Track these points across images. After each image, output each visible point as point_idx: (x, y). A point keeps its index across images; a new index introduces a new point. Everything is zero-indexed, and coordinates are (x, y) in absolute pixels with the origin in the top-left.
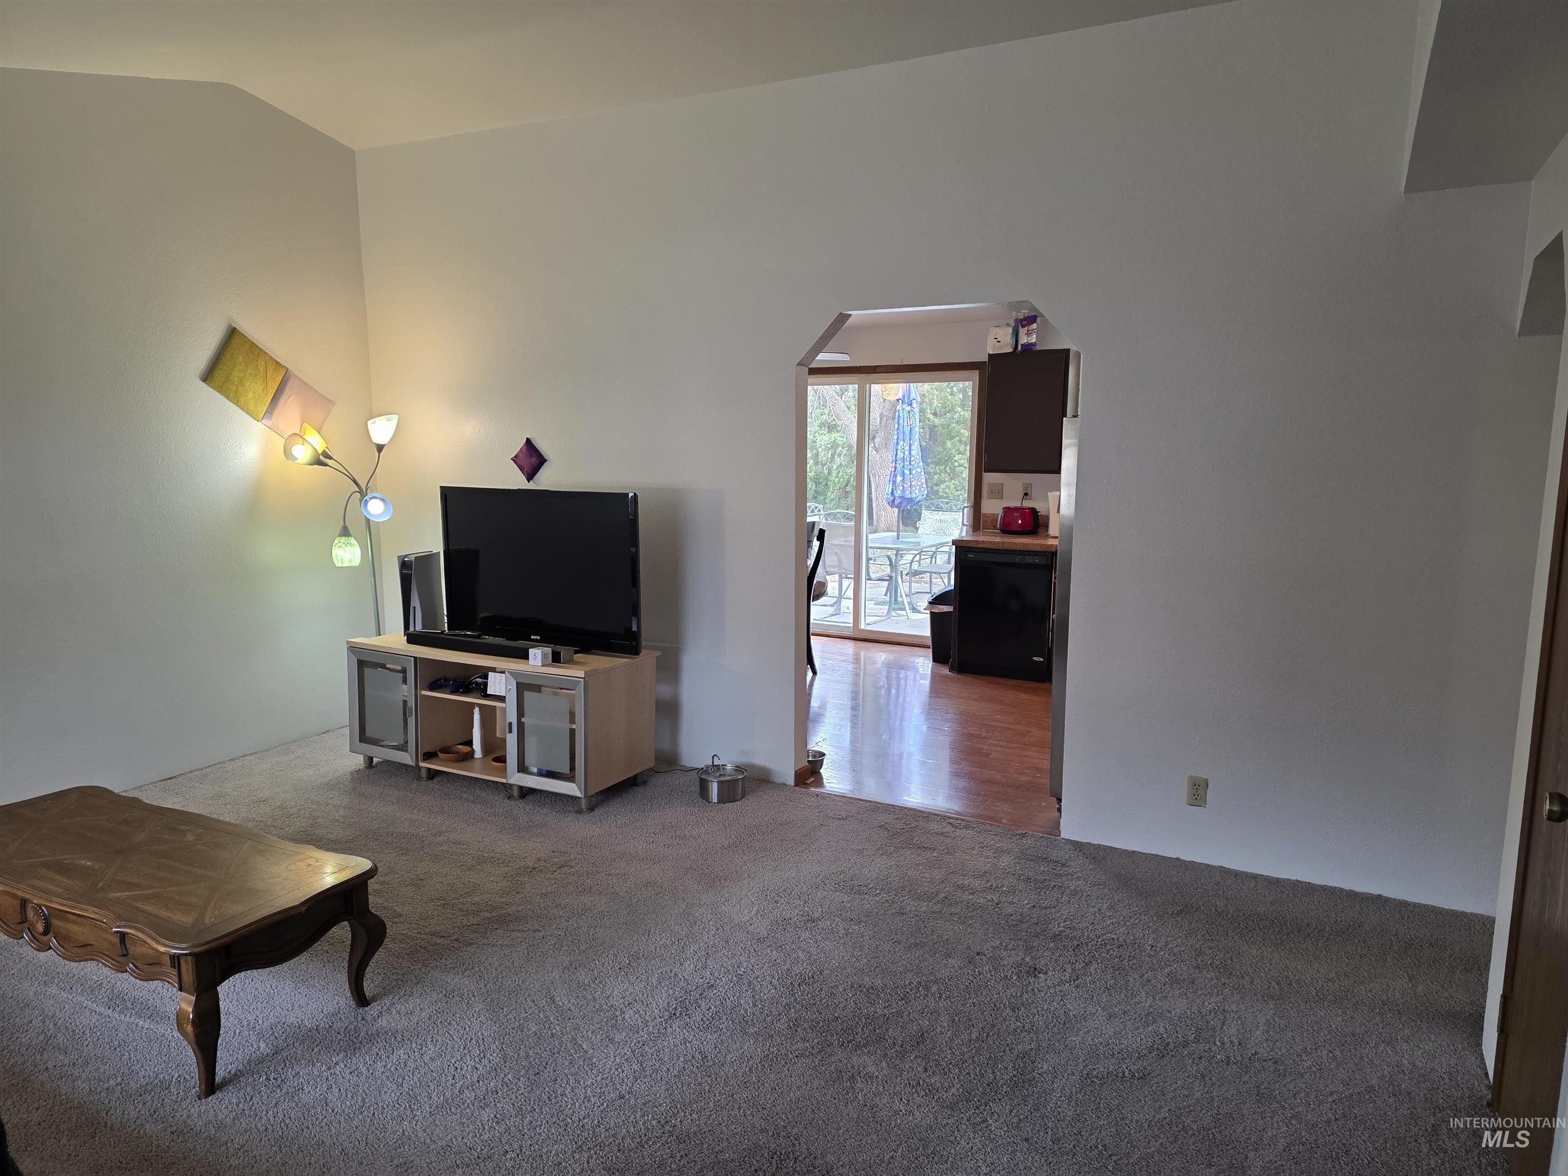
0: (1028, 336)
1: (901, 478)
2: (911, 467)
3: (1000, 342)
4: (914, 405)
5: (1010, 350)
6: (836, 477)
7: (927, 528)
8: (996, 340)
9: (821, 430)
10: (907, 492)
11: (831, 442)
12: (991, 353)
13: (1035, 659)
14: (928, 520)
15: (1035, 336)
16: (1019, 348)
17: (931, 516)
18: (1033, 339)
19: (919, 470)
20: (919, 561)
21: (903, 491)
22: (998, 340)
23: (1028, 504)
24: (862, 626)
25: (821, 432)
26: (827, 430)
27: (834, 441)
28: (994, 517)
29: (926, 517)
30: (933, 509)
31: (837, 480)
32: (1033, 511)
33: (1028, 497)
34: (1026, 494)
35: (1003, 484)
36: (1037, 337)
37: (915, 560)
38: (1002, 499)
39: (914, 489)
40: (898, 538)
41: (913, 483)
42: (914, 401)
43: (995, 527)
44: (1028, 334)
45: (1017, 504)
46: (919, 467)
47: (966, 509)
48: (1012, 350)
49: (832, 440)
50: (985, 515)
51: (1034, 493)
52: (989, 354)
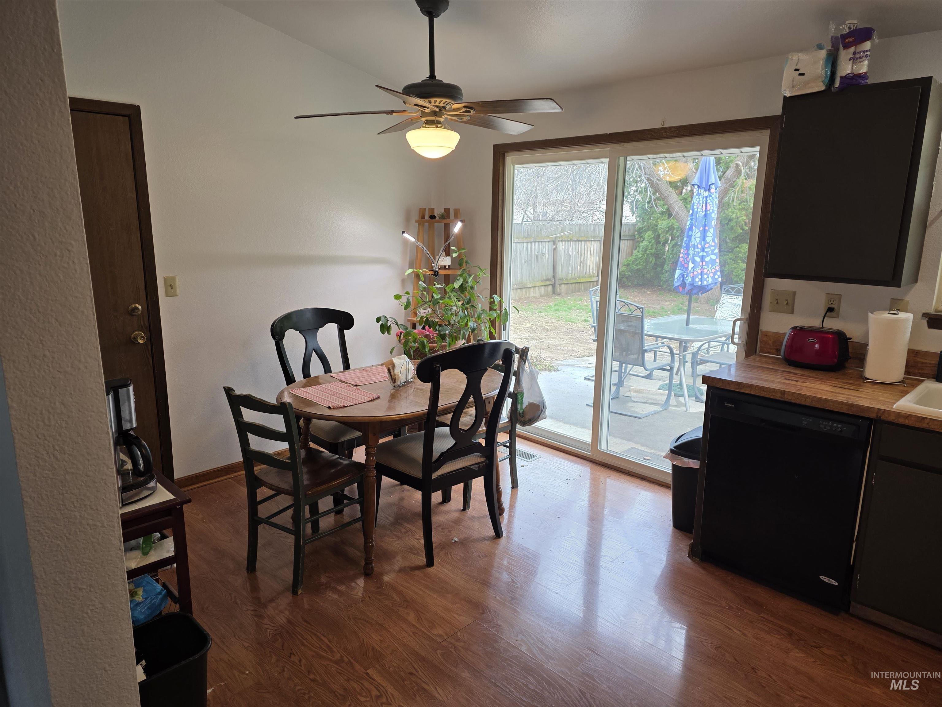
0: (854, 63)
1: (693, 265)
2: (705, 254)
3: (803, 74)
4: (713, 190)
5: (820, 87)
6: (671, 254)
7: (725, 312)
8: (798, 73)
9: (663, 217)
10: (697, 280)
11: (669, 226)
12: (788, 95)
13: (825, 579)
14: (726, 304)
15: (866, 62)
16: (837, 84)
17: (730, 300)
18: (863, 67)
19: (714, 257)
20: (708, 349)
21: (693, 278)
22: (800, 72)
23: (832, 324)
24: (603, 447)
25: (663, 218)
26: (667, 217)
27: (672, 225)
28: (778, 337)
29: (725, 301)
30: (733, 293)
31: (671, 256)
32: (841, 337)
33: (834, 314)
34: (830, 310)
35: (794, 293)
36: (869, 66)
37: (703, 347)
38: (792, 312)
39: (705, 276)
40: (687, 324)
41: (705, 271)
42: (713, 186)
43: (778, 351)
44: (855, 59)
45: (815, 323)
46: (713, 254)
47: (738, 323)
48: (822, 88)
49: (670, 225)
50: (766, 334)
51: (844, 308)
52: (785, 97)
